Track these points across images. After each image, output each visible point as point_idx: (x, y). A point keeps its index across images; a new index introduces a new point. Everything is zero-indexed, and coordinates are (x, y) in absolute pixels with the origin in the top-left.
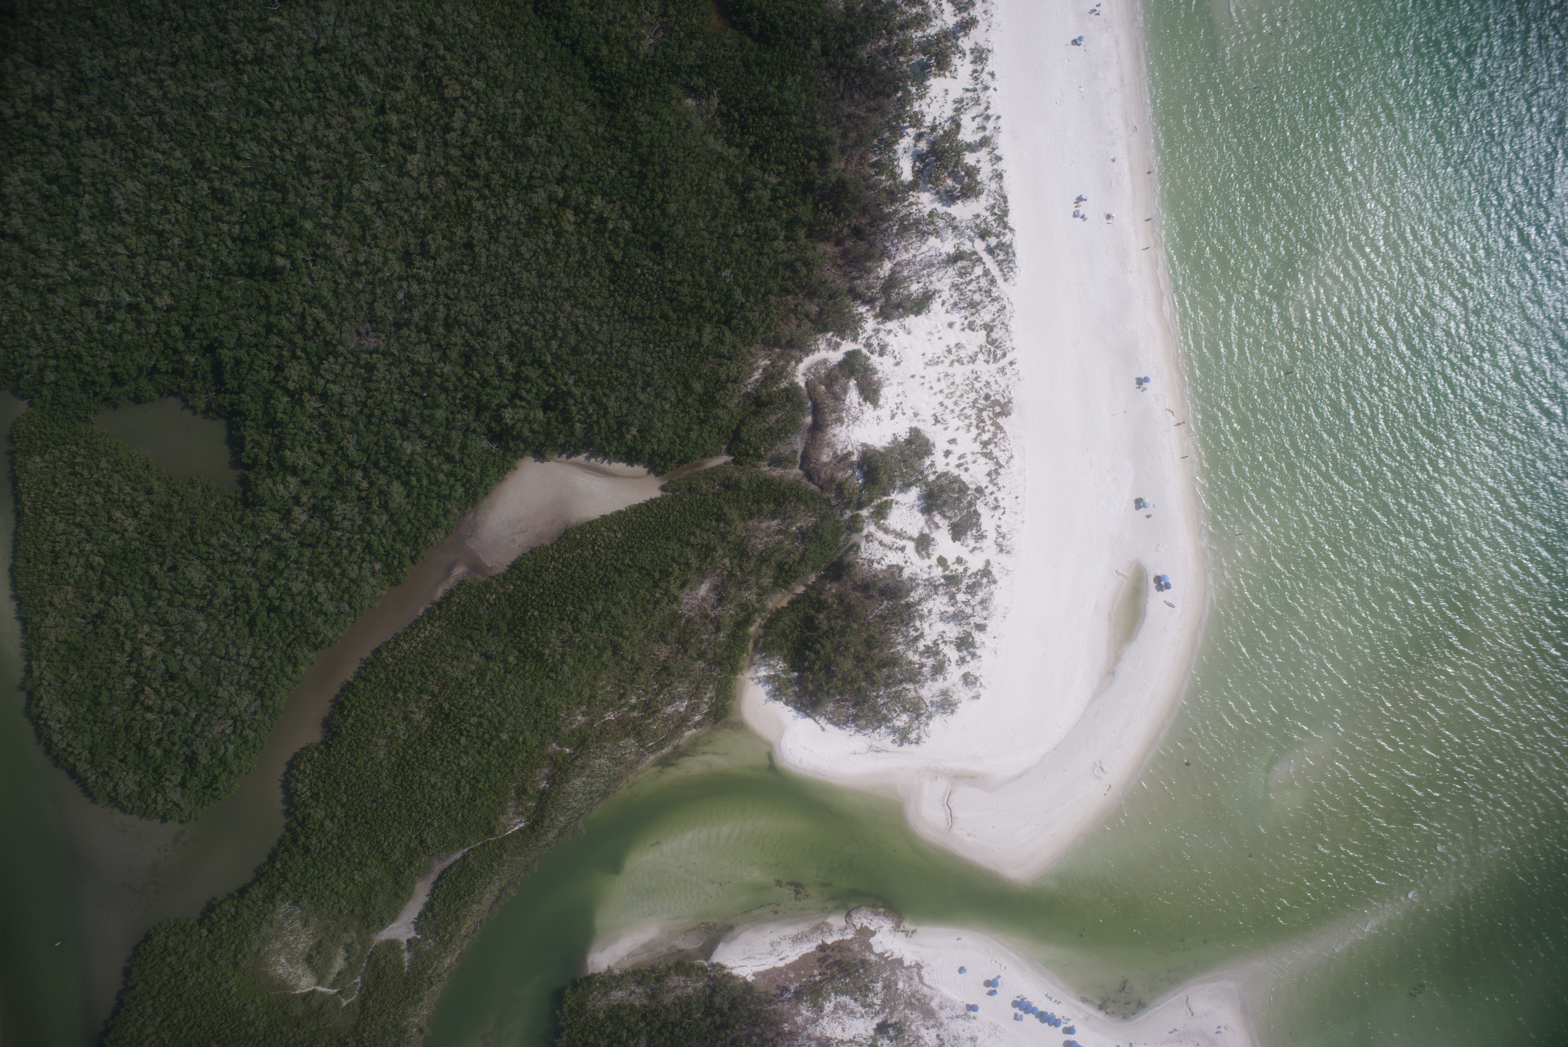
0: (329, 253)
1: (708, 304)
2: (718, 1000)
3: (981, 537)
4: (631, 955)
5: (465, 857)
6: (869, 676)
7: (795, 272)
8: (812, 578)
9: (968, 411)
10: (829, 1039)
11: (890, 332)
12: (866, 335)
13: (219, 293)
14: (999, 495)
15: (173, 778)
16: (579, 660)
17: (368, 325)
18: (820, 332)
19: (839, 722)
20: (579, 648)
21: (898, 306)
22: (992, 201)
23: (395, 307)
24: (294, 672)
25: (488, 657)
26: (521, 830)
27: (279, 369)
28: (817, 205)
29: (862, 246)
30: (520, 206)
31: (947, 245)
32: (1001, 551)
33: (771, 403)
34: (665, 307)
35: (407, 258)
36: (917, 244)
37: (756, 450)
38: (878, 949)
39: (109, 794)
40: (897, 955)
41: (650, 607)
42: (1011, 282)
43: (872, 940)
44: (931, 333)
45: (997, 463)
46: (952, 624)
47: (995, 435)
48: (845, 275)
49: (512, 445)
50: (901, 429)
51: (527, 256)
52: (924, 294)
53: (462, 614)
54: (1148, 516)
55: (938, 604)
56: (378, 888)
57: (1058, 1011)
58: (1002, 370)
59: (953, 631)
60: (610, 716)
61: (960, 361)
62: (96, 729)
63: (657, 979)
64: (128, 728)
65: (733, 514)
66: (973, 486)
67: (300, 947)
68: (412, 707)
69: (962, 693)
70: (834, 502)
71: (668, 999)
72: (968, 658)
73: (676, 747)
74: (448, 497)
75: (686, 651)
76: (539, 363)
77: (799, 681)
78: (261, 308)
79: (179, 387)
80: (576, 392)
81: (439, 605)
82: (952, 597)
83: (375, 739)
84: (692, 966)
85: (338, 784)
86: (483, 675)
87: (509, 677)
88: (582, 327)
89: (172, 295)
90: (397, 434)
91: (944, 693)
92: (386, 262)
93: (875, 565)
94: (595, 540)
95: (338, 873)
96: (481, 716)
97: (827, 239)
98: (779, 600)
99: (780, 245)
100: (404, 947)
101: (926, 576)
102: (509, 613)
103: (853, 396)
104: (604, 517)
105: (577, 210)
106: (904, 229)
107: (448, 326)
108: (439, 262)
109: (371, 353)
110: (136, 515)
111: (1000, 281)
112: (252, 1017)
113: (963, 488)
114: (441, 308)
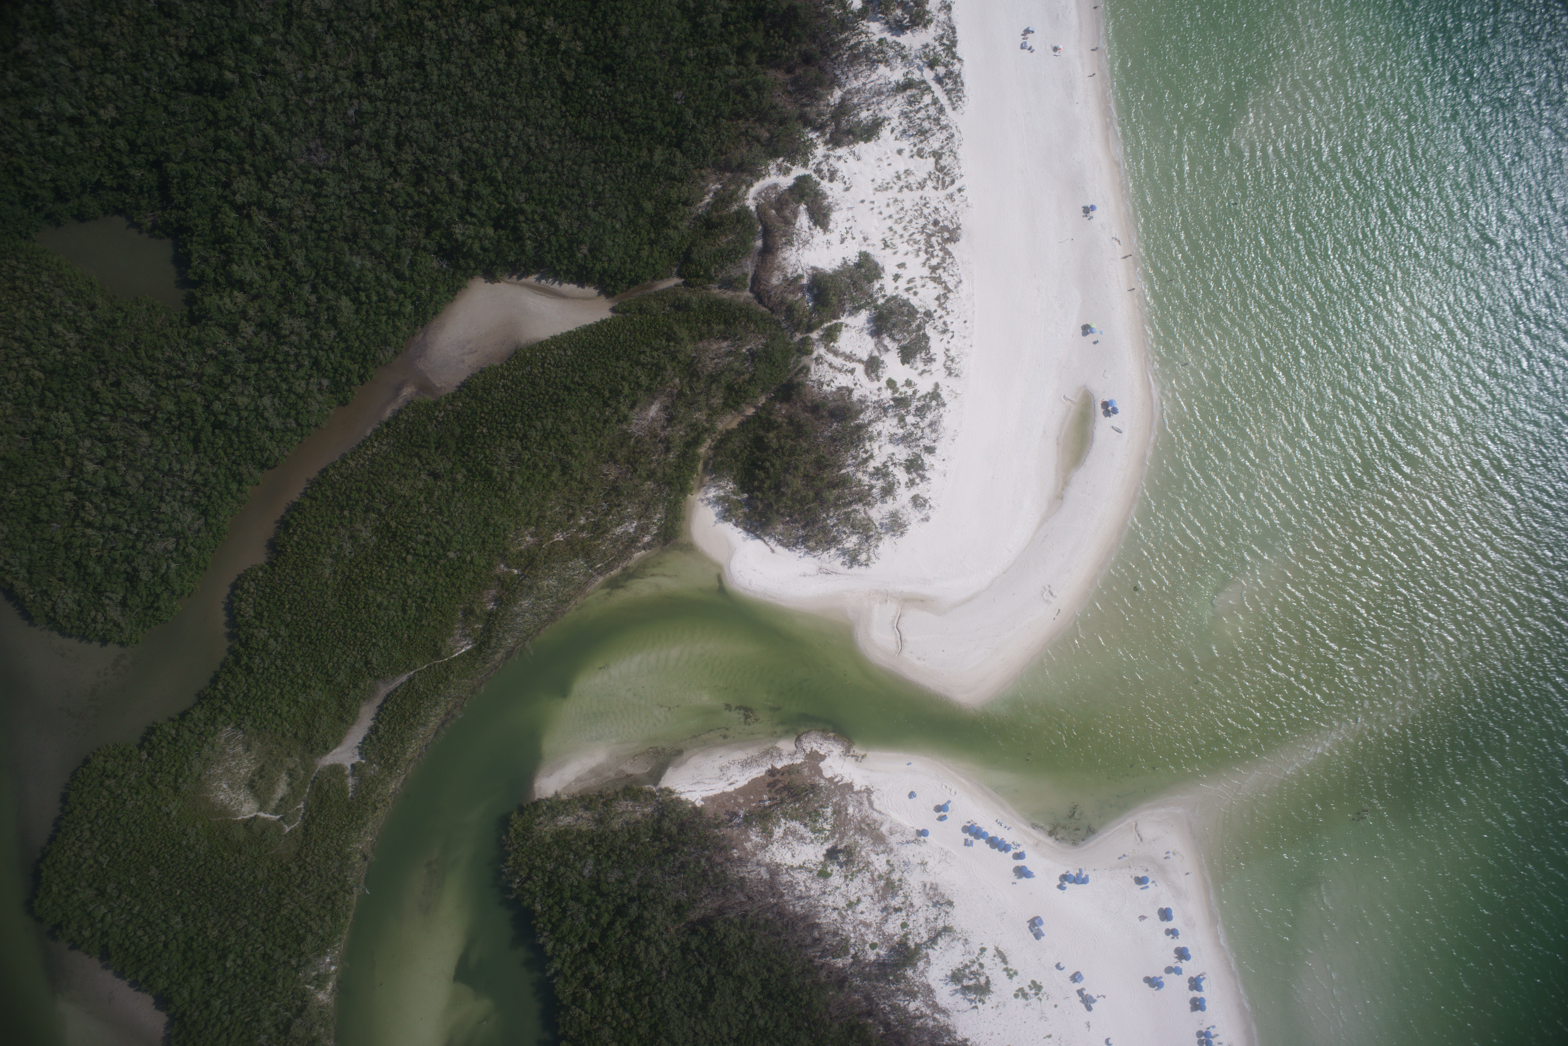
0: (278, 69)
1: (659, 125)
2: (666, 824)
3: (930, 360)
4: (578, 780)
5: (410, 680)
6: (818, 496)
7: (747, 96)
8: (762, 400)
9: (917, 237)
10: (778, 865)
11: (840, 158)
12: (816, 161)
13: (166, 108)
14: (948, 319)
15: (113, 596)
16: (528, 480)
17: (318, 141)
18: (771, 158)
19: (790, 543)
20: (528, 467)
21: (849, 132)
22: (940, 32)
23: (346, 125)
24: (239, 490)
25: (435, 476)
26: (468, 652)
27: (226, 185)
28: (767, 33)
29: (813, 72)
30: (472, 27)
31: (897, 75)
32: (950, 374)
33: (721, 224)
34: (617, 127)
35: (358, 77)
36: (867, 73)
37: (706, 271)
38: (828, 774)
39: (47, 615)
40: (847, 780)
41: (600, 426)
42: (959, 110)
43: (822, 765)
44: (880, 160)
45: (946, 288)
46: (901, 446)
47: (943, 260)
48: (796, 102)
49: (462, 262)
50: (851, 253)
51: (479, 75)
52: (874, 121)
53: (410, 432)
54: (1095, 343)
55: (888, 426)
56: (322, 711)
57: (1007, 837)
58: (951, 197)
59: (902, 453)
60: (559, 537)
61: (909, 187)
62: (34, 547)
63: (604, 804)
64: (68, 546)
65: (683, 333)
66: (922, 310)
67: (242, 772)
68: (358, 526)
69: (911, 515)
70: (784, 325)
71: (616, 824)
72: (918, 480)
73: (625, 569)
74: (398, 314)
75: (636, 471)
76: (491, 181)
77: (748, 503)
78: (209, 123)
79: (124, 203)
80: (528, 208)
81: (388, 425)
82: (902, 419)
83: (320, 558)
84: (640, 791)
85: (282, 603)
86: (430, 493)
87: (457, 494)
88: (533, 145)
89: (117, 108)
90: (346, 248)
91: (894, 516)
92: (336, 80)
93: (825, 387)
94: (544, 358)
95: (281, 694)
96: (428, 535)
97: (778, 67)
98: (729, 422)
99: (731, 69)
100: (347, 772)
101: (875, 398)
102: (458, 431)
103: (803, 220)
104: (554, 338)
105: (529, 32)
106: (854, 59)
107: (399, 145)
108: (390, 80)
109: (320, 169)
110: (78, 330)
111: (948, 109)
112: (192, 842)
113: (912, 312)
114: (392, 126)
